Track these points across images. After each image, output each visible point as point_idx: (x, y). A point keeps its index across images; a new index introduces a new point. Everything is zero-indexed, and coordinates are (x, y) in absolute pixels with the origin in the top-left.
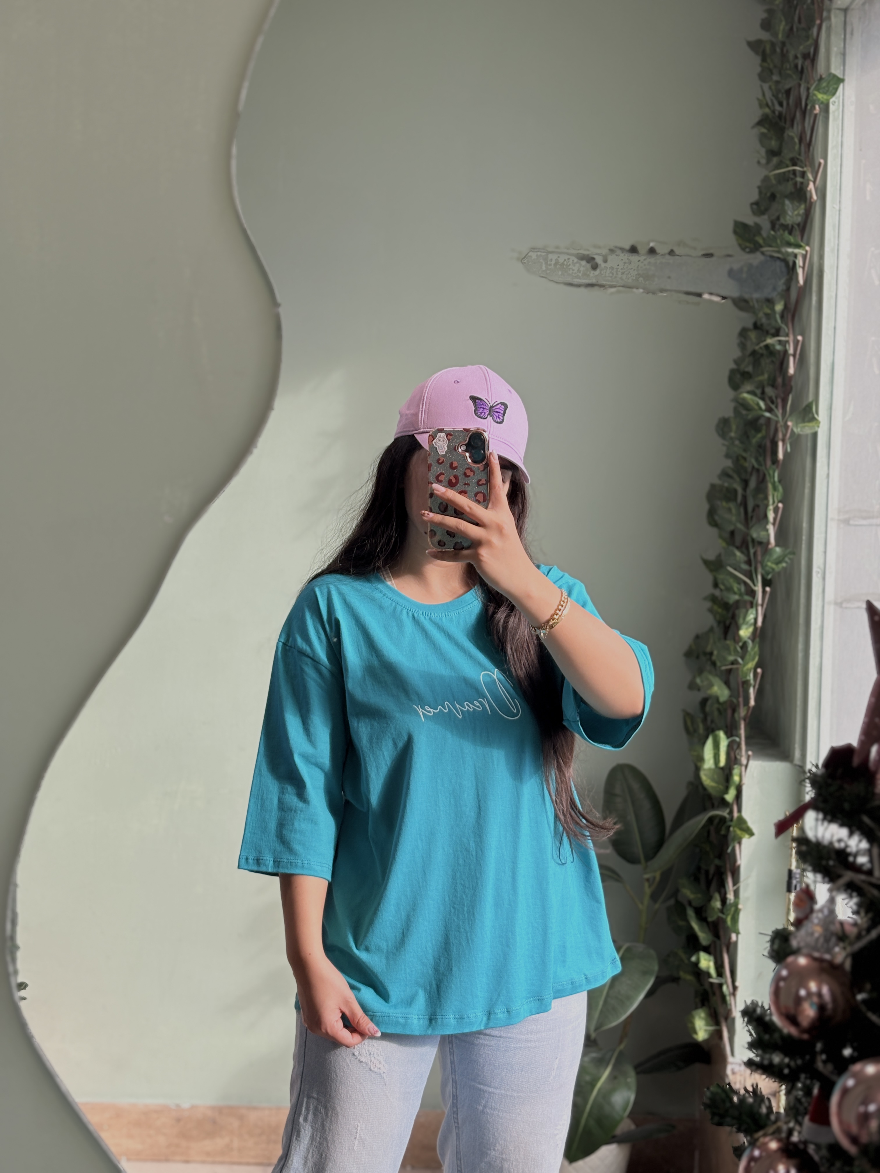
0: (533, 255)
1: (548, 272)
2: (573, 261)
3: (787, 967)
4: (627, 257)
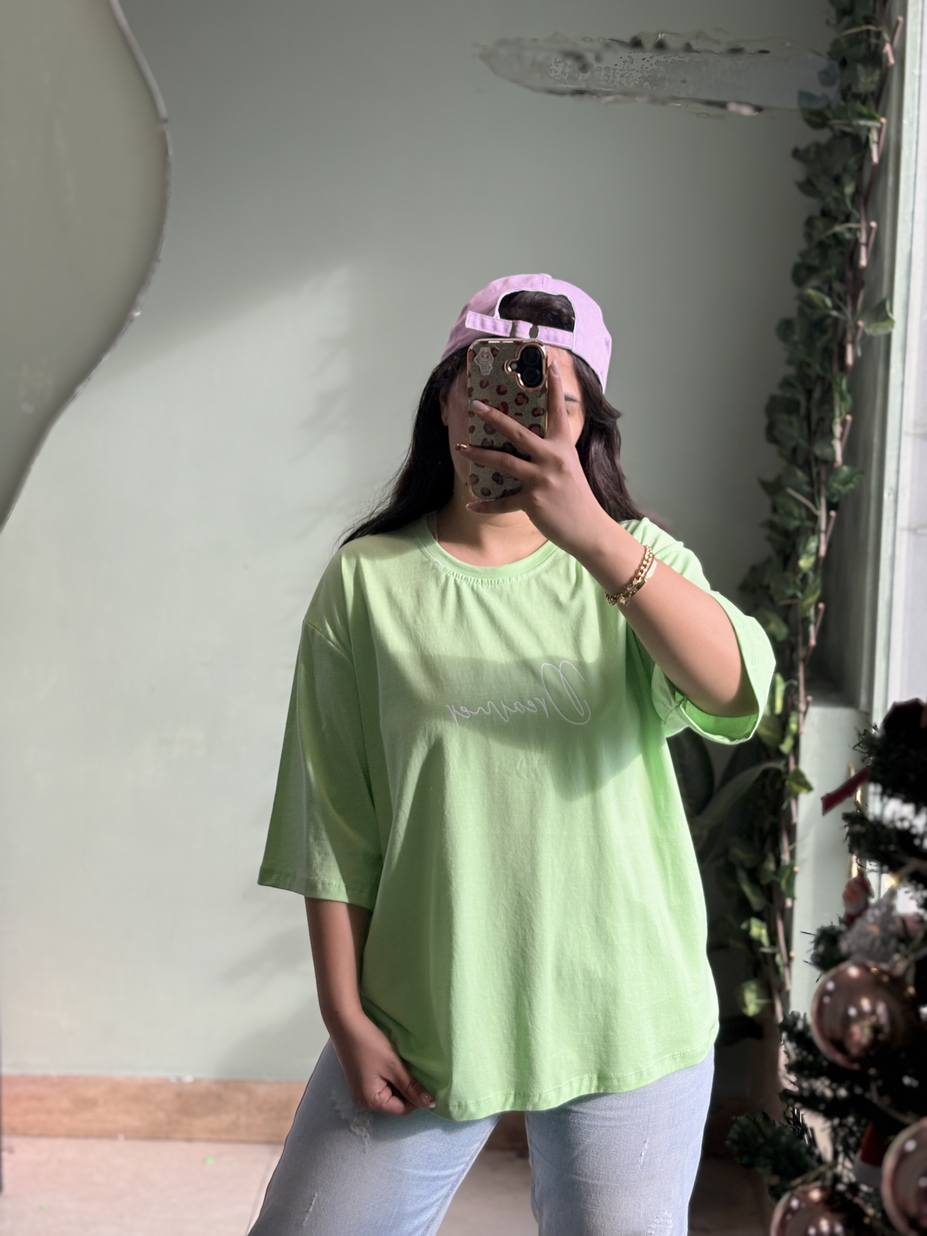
0: (502, 51)
1: (523, 74)
3: (833, 979)
4: (629, 55)
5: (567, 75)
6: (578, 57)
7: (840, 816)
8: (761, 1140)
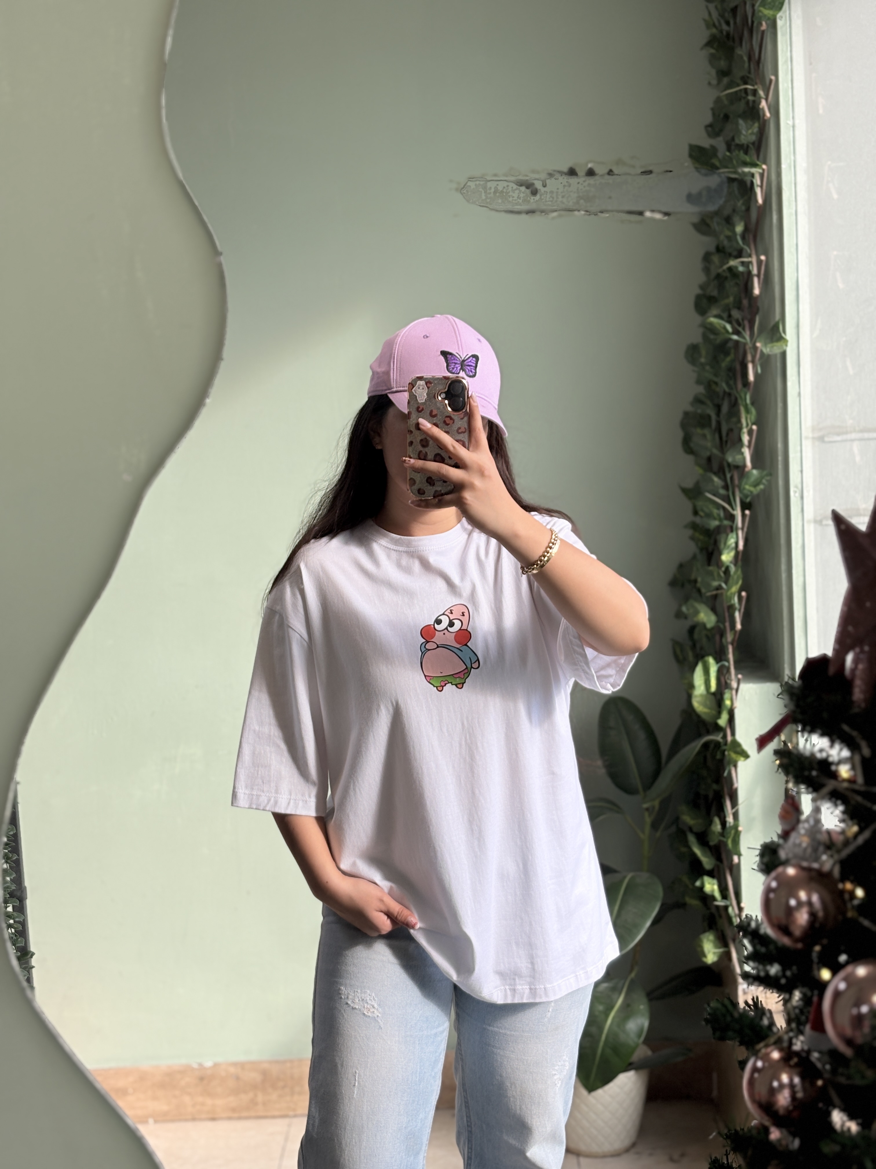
0: (472, 184)
1: (488, 200)
2: (512, 187)
3: (776, 879)
4: (567, 180)
5: (522, 199)
6: (529, 186)
7: (772, 752)
8: (729, 1019)
